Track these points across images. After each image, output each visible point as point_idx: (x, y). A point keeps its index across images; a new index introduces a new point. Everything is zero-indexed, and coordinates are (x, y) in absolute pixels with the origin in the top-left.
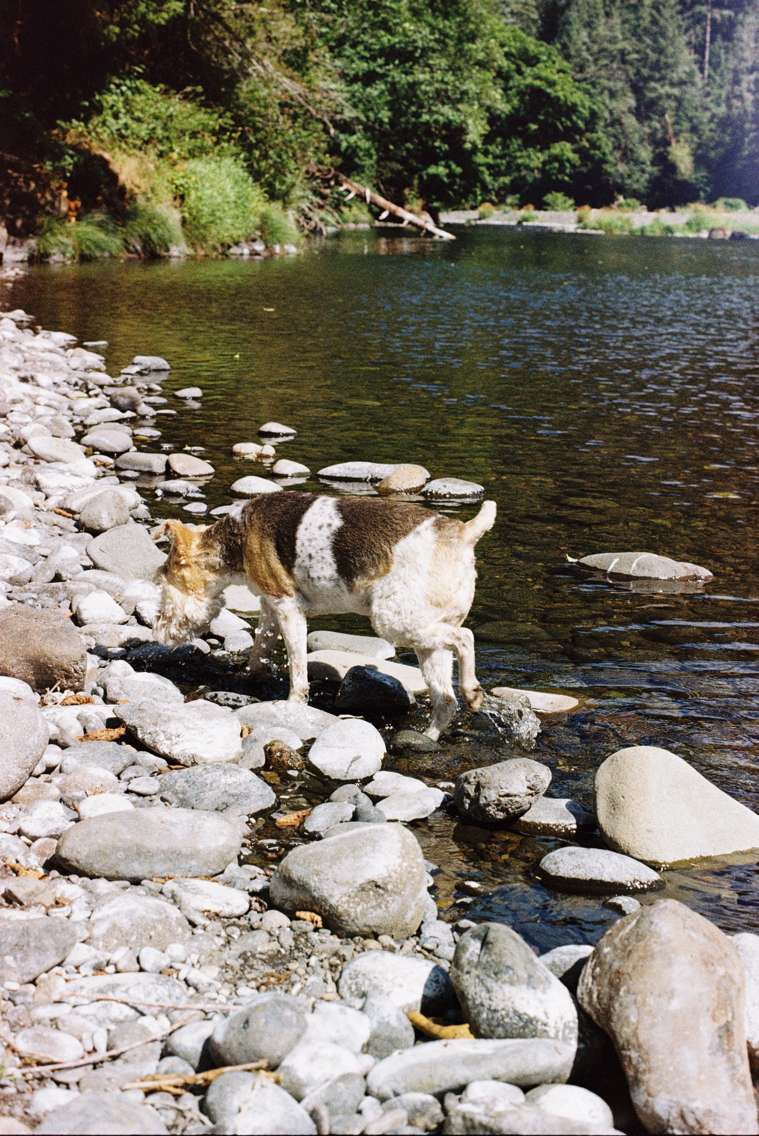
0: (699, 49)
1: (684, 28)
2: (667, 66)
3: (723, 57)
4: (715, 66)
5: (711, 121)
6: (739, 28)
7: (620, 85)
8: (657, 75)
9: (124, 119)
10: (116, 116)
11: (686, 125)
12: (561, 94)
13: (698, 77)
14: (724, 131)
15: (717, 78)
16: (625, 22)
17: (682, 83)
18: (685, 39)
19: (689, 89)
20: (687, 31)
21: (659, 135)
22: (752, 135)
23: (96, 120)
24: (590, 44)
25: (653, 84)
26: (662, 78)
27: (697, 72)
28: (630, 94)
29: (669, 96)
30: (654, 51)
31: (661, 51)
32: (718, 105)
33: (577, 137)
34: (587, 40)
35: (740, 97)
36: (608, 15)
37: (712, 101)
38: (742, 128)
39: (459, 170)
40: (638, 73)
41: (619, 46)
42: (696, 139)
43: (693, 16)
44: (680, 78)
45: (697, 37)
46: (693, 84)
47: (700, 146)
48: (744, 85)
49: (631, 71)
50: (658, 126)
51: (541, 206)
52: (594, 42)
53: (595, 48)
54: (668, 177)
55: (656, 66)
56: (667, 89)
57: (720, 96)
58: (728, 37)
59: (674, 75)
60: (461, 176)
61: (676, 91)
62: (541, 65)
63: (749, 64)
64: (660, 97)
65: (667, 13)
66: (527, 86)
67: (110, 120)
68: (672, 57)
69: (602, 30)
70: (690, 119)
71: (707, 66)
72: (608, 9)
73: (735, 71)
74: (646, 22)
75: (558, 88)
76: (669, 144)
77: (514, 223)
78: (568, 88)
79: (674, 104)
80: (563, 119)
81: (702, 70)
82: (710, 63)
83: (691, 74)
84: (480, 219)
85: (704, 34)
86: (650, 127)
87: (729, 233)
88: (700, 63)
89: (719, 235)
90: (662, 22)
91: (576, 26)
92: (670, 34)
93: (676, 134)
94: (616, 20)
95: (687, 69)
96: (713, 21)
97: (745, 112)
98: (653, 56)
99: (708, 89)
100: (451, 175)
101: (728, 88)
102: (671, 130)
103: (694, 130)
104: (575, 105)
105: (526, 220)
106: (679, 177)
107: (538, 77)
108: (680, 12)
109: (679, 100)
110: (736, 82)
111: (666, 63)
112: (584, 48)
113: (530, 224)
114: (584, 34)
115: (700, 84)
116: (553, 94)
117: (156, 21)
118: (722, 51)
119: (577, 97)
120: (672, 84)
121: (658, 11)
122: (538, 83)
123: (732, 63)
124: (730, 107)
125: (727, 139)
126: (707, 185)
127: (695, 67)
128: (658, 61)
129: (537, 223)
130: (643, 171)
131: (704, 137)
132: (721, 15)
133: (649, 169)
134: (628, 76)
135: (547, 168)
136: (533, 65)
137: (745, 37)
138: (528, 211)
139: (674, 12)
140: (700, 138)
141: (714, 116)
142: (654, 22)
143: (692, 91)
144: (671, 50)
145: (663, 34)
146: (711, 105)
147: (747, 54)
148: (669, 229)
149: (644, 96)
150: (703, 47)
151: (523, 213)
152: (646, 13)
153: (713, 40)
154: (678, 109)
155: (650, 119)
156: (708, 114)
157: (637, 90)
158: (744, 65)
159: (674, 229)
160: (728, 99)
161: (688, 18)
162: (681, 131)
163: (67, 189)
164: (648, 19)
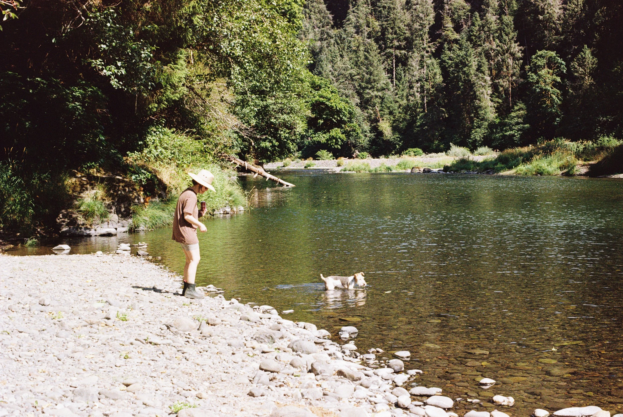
0: (390, 71)
1: (382, 61)
2: (375, 81)
3: (403, 75)
4: (399, 80)
5: (399, 107)
6: (410, 60)
7: (351, 92)
8: (370, 86)
9: (160, 149)
10: (156, 148)
11: (387, 111)
12: (333, 104)
13: (391, 86)
14: (406, 113)
15: (401, 86)
16: (351, 59)
17: (383, 89)
18: (383, 66)
19: (386, 92)
20: (383, 62)
21: (373, 117)
22: (421, 115)
23: (146, 151)
24: (333, 71)
25: (367, 91)
26: (373, 87)
27: (390, 82)
28: (356, 96)
29: (376, 97)
30: (367, 74)
31: (371, 74)
32: (403, 100)
33: (343, 126)
34: (331, 69)
35: (413, 95)
36: (342, 56)
37: (399, 98)
38: (415, 111)
39: (277, 144)
40: (360, 85)
41: (349, 72)
42: (392, 118)
43: (385, 55)
44: (382, 87)
45: (389, 65)
46: (389, 90)
47: (394, 121)
48: (415, 89)
49: (357, 84)
50: (372, 112)
51: (316, 158)
52: (335, 70)
53: (336, 73)
54: (380, 139)
55: (369, 82)
56: (376, 93)
57: (403, 95)
58: (405, 64)
59: (379, 85)
60: (278, 147)
61: (380, 94)
62: (322, 90)
63: (417, 78)
64: (372, 97)
65: (373, 53)
66: (316, 101)
67: (154, 151)
68: (377, 76)
69: (339, 64)
70: (389, 108)
71: (395, 80)
72: (341, 53)
73: (410, 82)
74: (362, 59)
75: (332, 101)
76: (378, 121)
77: (303, 168)
78: (337, 100)
79: (380, 101)
80: (336, 117)
81: (392, 82)
82: (396, 79)
83: (387, 84)
84: (284, 166)
85: (392, 63)
86: (367, 113)
87: (422, 170)
88: (391, 78)
89: (417, 171)
90: (370, 58)
91: (325, 62)
92: (375, 64)
93: (382, 116)
94: (346, 58)
95: (385, 82)
96: (396, 56)
97: (417, 102)
98: (367, 76)
99: (396, 91)
100: (273, 146)
101: (407, 90)
102: (379, 114)
103: (391, 113)
104: (341, 109)
105: (309, 166)
106: (385, 138)
107: (321, 96)
108: (379, 53)
109: (382, 98)
110: (411, 87)
111: (374, 79)
112: (330, 73)
113: (311, 168)
114: (330, 66)
115: (392, 90)
116: (330, 105)
117: (173, 99)
118: (402, 72)
119: (342, 105)
120: (378, 90)
121: (368, 52)
122: (321, 99)
123: (408, 77)
124: (408, 100)
125: (408, 117)
126: (400, 141)
127: (389, 81)
128: (370, 78)
129: (315, 167)
130: (366, 136)
131: (396, 117)
132: (400, 53)
133: (369, 134)
134: (355, 87)
135: (329, 142)
136: (318, 90)
137: (414, 64)
138: (310, 161)
139: (376, 53)
140: (394, 117)
141: (400, 105)
142: (366, 58)
143: (389, 93)
144: (376, 72)
145: (371, 65)
146: (399, 100)
147: (416, 73)
148: (389, 169)
149: (364, 97)
150: (392, 70)
151: (307, 162)
152: (361, 53)
153: (397, 66)
154: (381, 103)
155: (367, 108)
156: (397, 104)
157: (359, 94)
158: (414, 79)
159: (392, 168)
160: (407, 97)
161: (383, 55)
162: (384, 114)
163: (143, 191)
164: (363, 57)
